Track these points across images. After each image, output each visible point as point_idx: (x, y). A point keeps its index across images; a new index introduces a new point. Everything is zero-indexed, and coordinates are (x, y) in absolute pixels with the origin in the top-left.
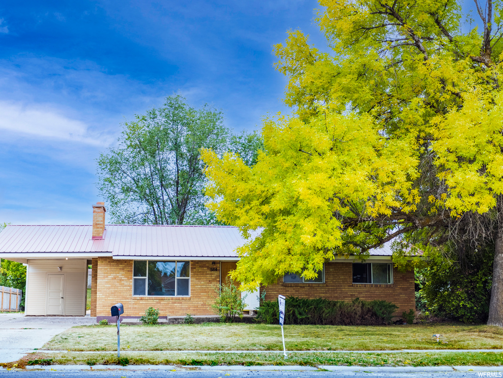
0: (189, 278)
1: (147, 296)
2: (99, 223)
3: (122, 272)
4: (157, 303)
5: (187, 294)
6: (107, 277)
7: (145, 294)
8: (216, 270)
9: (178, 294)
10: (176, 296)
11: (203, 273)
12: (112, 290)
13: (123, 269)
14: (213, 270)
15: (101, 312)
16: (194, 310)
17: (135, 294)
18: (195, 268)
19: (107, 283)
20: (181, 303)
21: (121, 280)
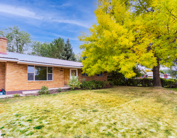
0: (53, 73)
1: (34, 81)
2: (4, 46)
3: (21, 70)
4: (40, 83)
5: (52, 80)
6: (13, 71)
7: (33, 80)
8: (62, 71)
9: (48, 80)
10: (47, 81)
11: (58, 72)
12: (16, 78)
13: (22, 68)
14: (61, 71)
15: (9, 89)
16: (55, 86)
17: (28, 80)
18: (55, 70)
19: (13, 75)
20: (50, 83)
21: (21, 73)
